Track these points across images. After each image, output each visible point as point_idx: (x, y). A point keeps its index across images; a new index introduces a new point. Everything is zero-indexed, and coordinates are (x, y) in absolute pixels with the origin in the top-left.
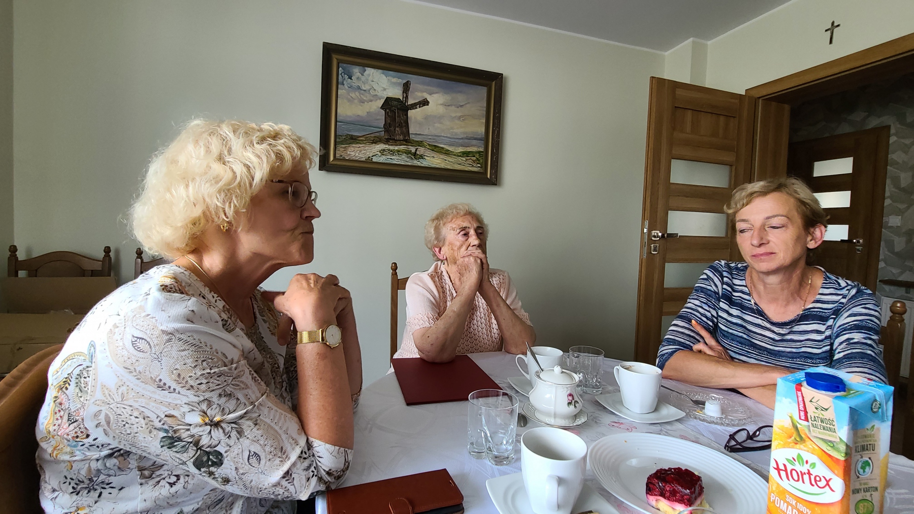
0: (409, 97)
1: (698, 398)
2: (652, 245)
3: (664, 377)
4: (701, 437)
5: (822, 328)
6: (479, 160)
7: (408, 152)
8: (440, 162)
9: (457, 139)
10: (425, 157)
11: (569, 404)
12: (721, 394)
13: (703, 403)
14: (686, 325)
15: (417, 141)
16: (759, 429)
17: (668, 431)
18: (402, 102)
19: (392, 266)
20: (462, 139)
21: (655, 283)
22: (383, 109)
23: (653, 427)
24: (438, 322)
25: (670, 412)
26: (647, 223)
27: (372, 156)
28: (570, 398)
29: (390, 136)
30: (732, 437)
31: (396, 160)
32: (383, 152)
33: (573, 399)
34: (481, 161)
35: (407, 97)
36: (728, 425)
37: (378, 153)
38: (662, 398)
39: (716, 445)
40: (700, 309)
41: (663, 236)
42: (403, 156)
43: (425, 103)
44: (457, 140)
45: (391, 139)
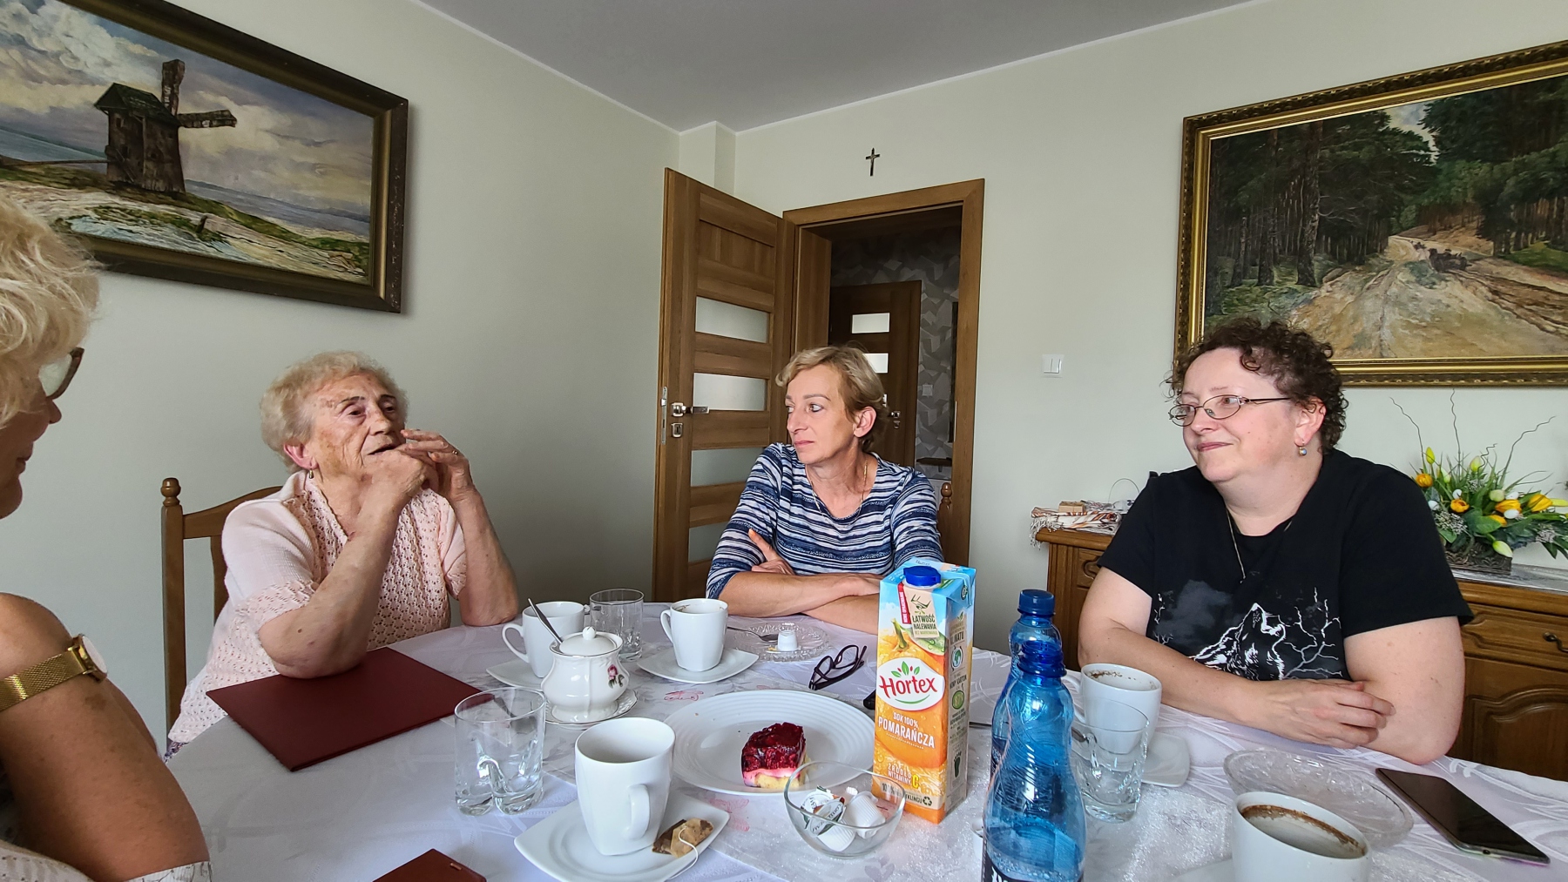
0: (180, 96)
1: (766, 632)
2: (674, 425)
3: (731, 614)
4: (781, 682)
5: (881, 518)
6: (360, 261)
7: (180, 223)
8: (267, 253)
9: (308, 210)
10: (229, 239)
11: (612, 682)
12: (791, 621)
13: (775, 638)
14: (743, 537)
15: (206, 201)
16: (841, 654)
17: (742, 685)
18: (160, 104)
19: (164, 486)
20: (319, 211)
21: (679, 481)
22: (103, 109)
23: (721, 686)
24: (320, 594)
25: (739, 659)
26: (665, 391)
27: (72, 218)
28: (613, 673)
29: (128, 178)
30: (817, 670)
31: (144, 235)
32: (104, 212)
33: (616, 673)
34: (365, 262)
35: (174, 97)
36: (806, 658)
37: (90, 212)
38: (728, 644)
39: (798, 686)
40: (757, 513)
41: (688, 410)
42: (166, 230)
43: (225, 119)
44: (307, 213)
45: (128, 185)
